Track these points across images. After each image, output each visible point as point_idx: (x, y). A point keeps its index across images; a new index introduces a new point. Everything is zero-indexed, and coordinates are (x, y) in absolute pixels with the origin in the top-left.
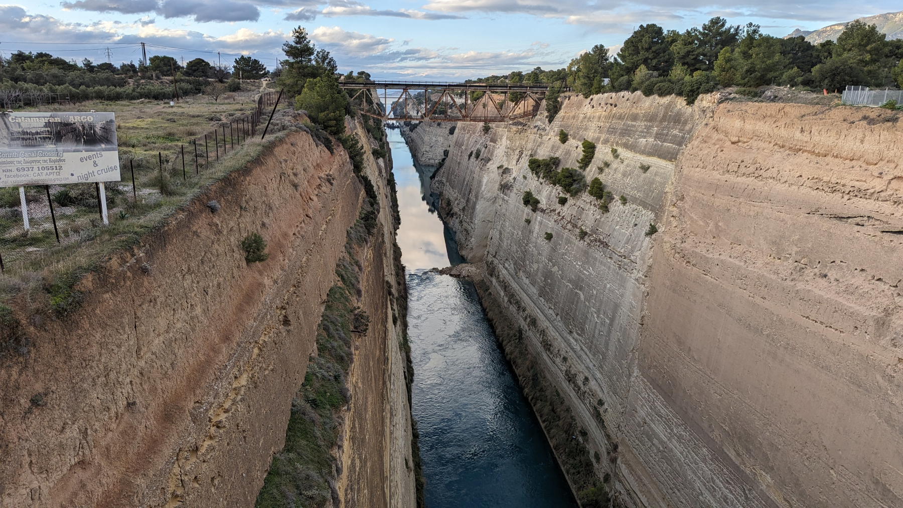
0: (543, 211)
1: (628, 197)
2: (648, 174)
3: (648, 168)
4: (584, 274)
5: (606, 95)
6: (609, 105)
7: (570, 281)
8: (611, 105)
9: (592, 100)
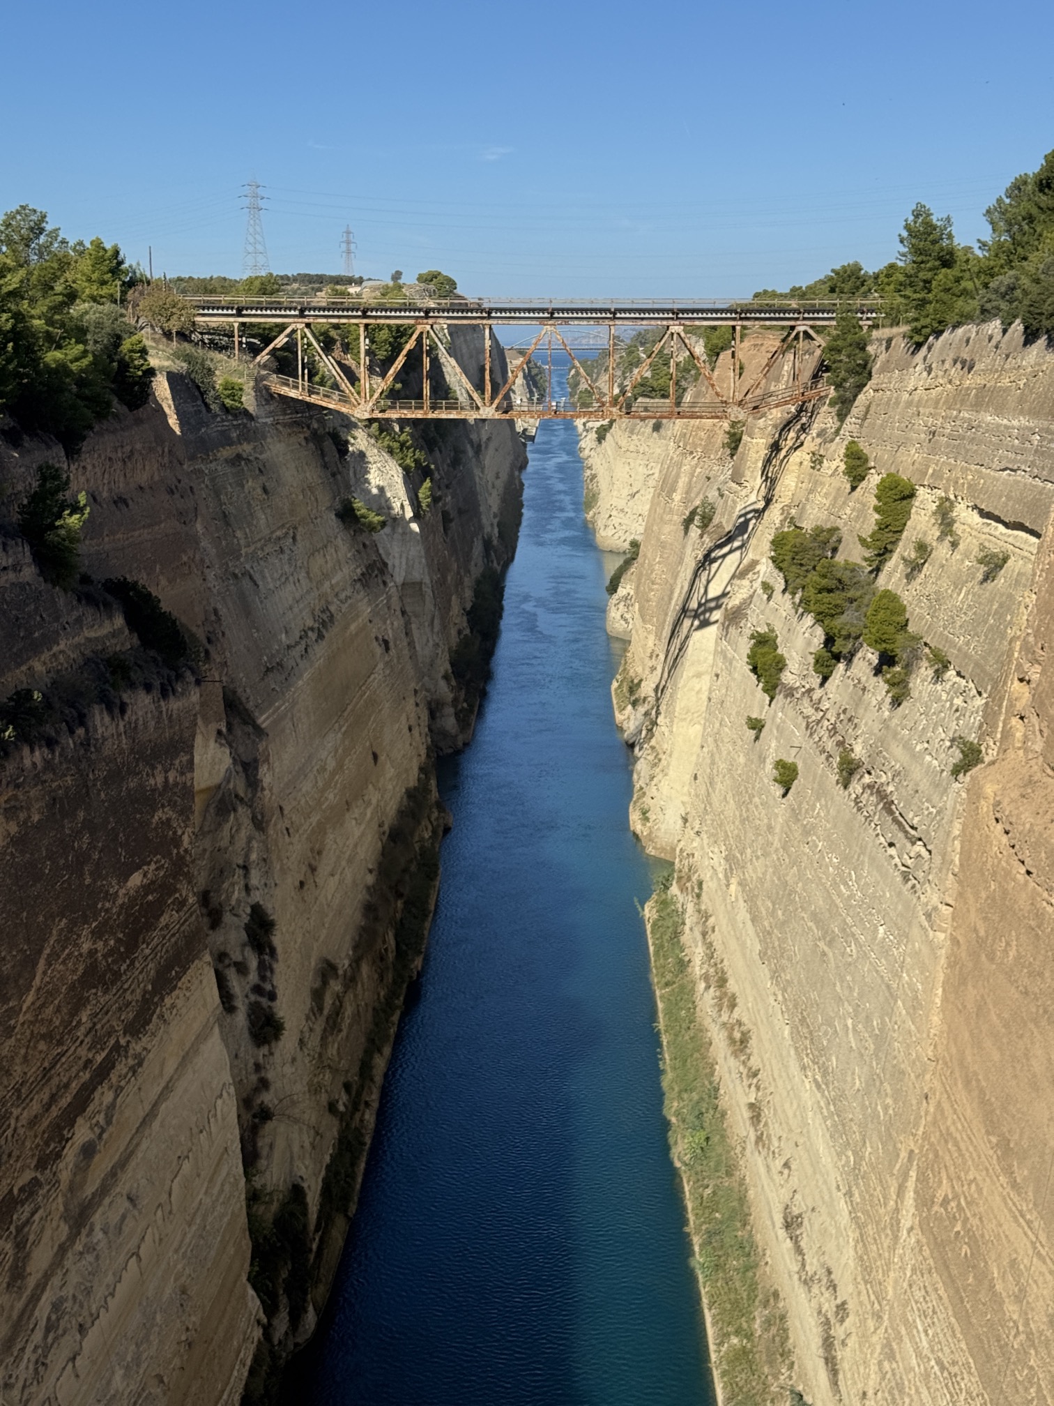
0: (790, 692)
1: (952, 654)
2: (1001, 581)
3: (1005, 560)
4: (840, 894)
5: (960, 331)
6: (959, 365)
7: (815, 917)
8: (964, 363)
9: (929, 349)
